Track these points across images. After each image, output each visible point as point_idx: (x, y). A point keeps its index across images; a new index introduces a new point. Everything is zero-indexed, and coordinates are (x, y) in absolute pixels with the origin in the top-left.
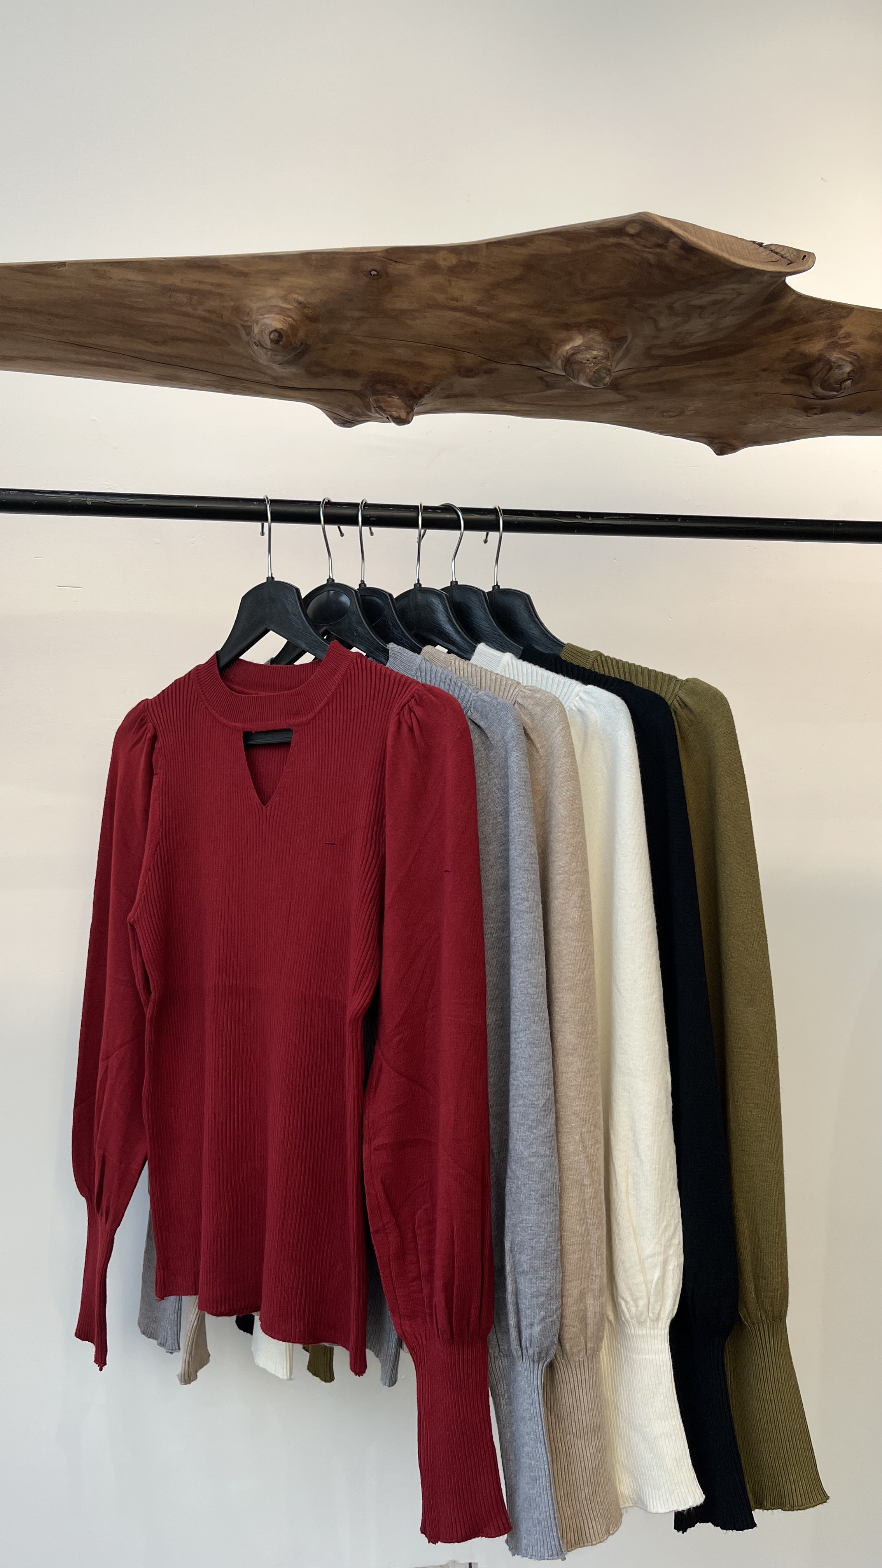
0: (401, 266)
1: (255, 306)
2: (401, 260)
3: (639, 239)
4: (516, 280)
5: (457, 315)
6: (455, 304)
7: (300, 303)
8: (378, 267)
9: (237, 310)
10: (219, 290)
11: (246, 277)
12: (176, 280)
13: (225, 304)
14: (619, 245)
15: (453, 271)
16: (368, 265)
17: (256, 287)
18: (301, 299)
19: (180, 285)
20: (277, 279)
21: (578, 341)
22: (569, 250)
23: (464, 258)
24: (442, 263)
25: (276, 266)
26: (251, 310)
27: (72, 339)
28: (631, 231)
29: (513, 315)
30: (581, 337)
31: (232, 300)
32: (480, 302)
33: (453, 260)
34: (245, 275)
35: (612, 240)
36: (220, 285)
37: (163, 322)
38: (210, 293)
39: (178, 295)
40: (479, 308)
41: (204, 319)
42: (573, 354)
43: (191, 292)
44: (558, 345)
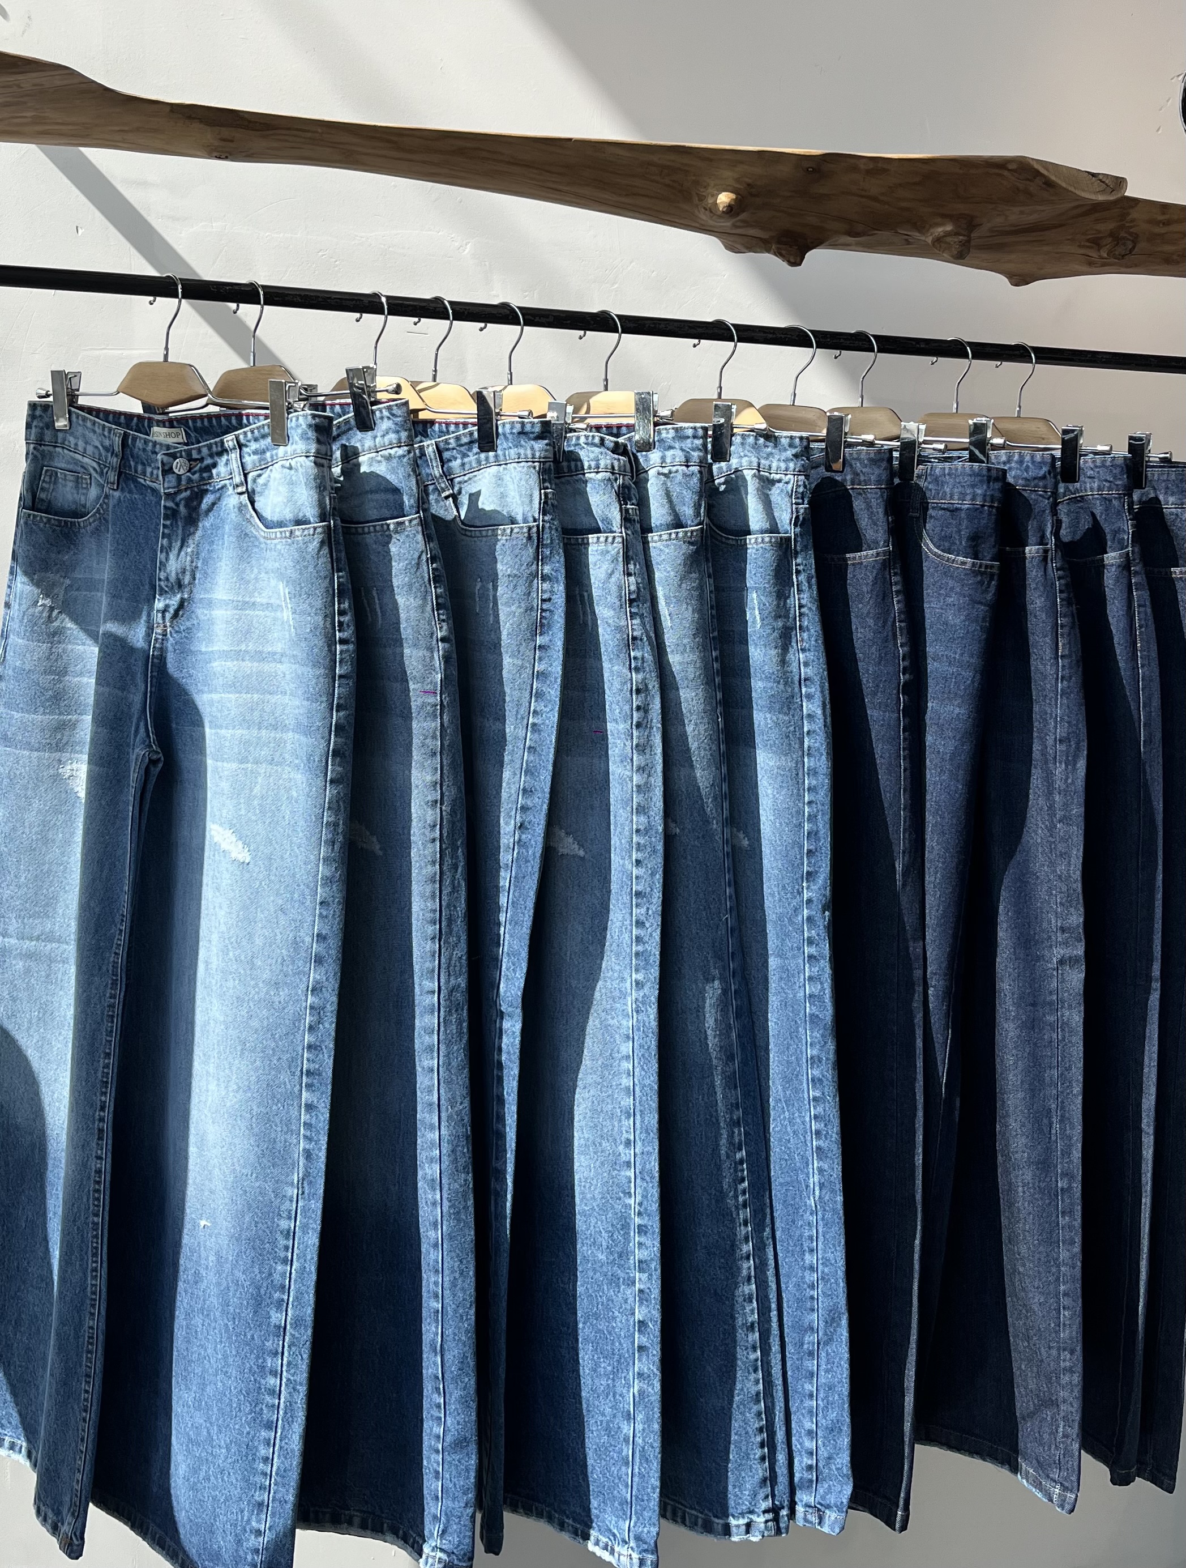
0: (831, 167)
1: (712, 183)
2: (833, 163)
3: (1015, 174)
4: (915, 184)
5: (863, 200)
6: (863, 193)
7: (749, 185)
8: (815, 166)
9: (696, 183)
10: (689, 169)
11: (712, 163)
12: (655, 158)
13: (688, 178)
14: (999, 174)
15: (869, 172)
16: (805, 166)
17: (716, 170)
18: (749, 181)
19: (658, 161)
20: (735, 166)
21: (949, 228)
22: (961, 172)
23: (880, 165)
24: (862, 167)
25: (735, 158)
26: (708, 185)
28: (1010, 167)
29: (904, 204)
30: (952, 224)
31: (694, 176)
32: (883, 194)
33: (871, 166)
34: (711, 160)
35: (997, 171)
36: (688, 165)
38: (681, 169)
39: (653, 168)
40: (881, 198)
41: (668, 186)
42: (944, 237)
43: (664, 167)
44: (931, 226)
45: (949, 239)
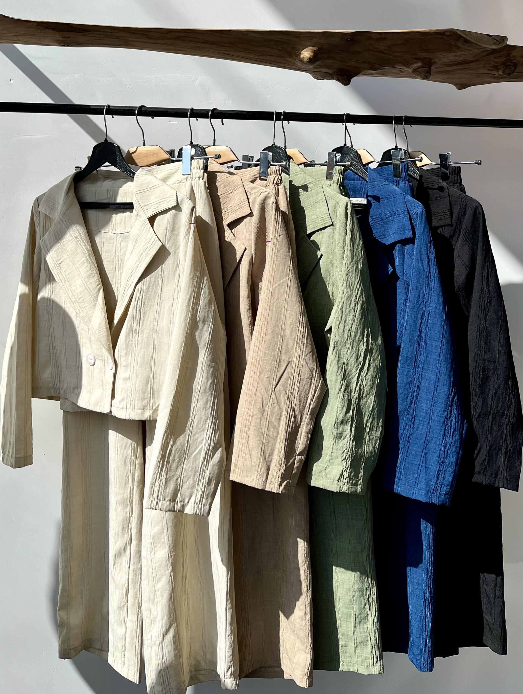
0: (360, 38)
3: (449, 37)
4: (401, 44)
5: (376, 53)
6: (376, 50)
8: (351, 38)
10: (289, 42)
13: (290, 46)
14: (441, 38)
15: (377, 40)
16: (347, 37)
17: (303, 41)
18: (319, 46)
19: (274, 39)
20: (312, 39)
21: (420, 64)
22: (422, 38)
23: (383, 36)
25: (312, 35)
26: (300, 49)
28: (447, 34)
29: (396, 54)
30: (421, 62)
31: (292, 45)
33: (378, 36)
34: (299, 37)
35: (439, 36)
36: (289, 40)
38: (285, 42)
39: (272, 42)
40: (385, 51)
41: (280, 50)
42: (417, 69)
43: (278, 42)
44: (411, 64)
45: (420, 70)
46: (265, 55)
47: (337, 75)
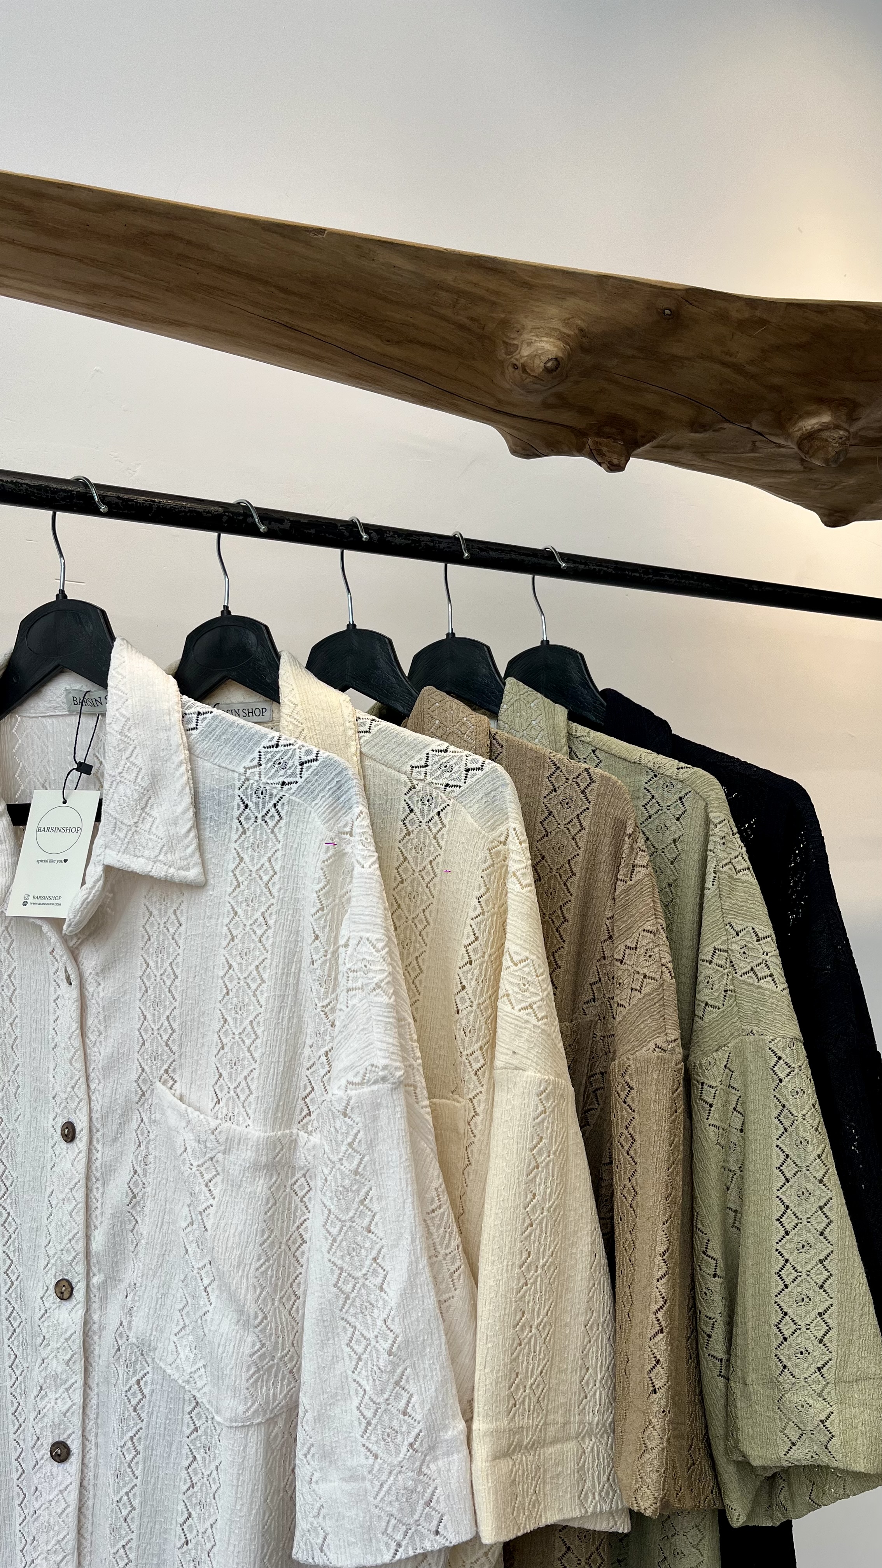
0: (694, 310)
1: (529, 323)
2: (696, 303)
4: (799, 346)
5: (724, 370)
6: (727, 359)
7: (581, 330)
8: (673, 308)
9: (505, 324)
10: (493, 298)
11: (530, 289)
12: (449, 277)
13: (494, 315)
15: (742, 325)
16: (662, 303)
17: (537, 304)
18: (583, 325)
19: (452, 283)
20: (564, 299)
21: (826, 418)
22: (866, 327)
23: (758, 313)
24: (735, 315)
25: (568, 284)
26: (523, 327)
27: (285, 318)
29: (776, 380)
30: (829, 413)
31: (504, 311)
32: (752, 362)
36: (497, 293)
37: (411, 320)
38: (482, 299)
39: (443, 294)
40: (748, 367)
41: (461, 327)
42: (819, 430)
43: (461, 293)
44: (801, 417)
45: (826, 434)
46: (411, 342)
47: (599, 434)
